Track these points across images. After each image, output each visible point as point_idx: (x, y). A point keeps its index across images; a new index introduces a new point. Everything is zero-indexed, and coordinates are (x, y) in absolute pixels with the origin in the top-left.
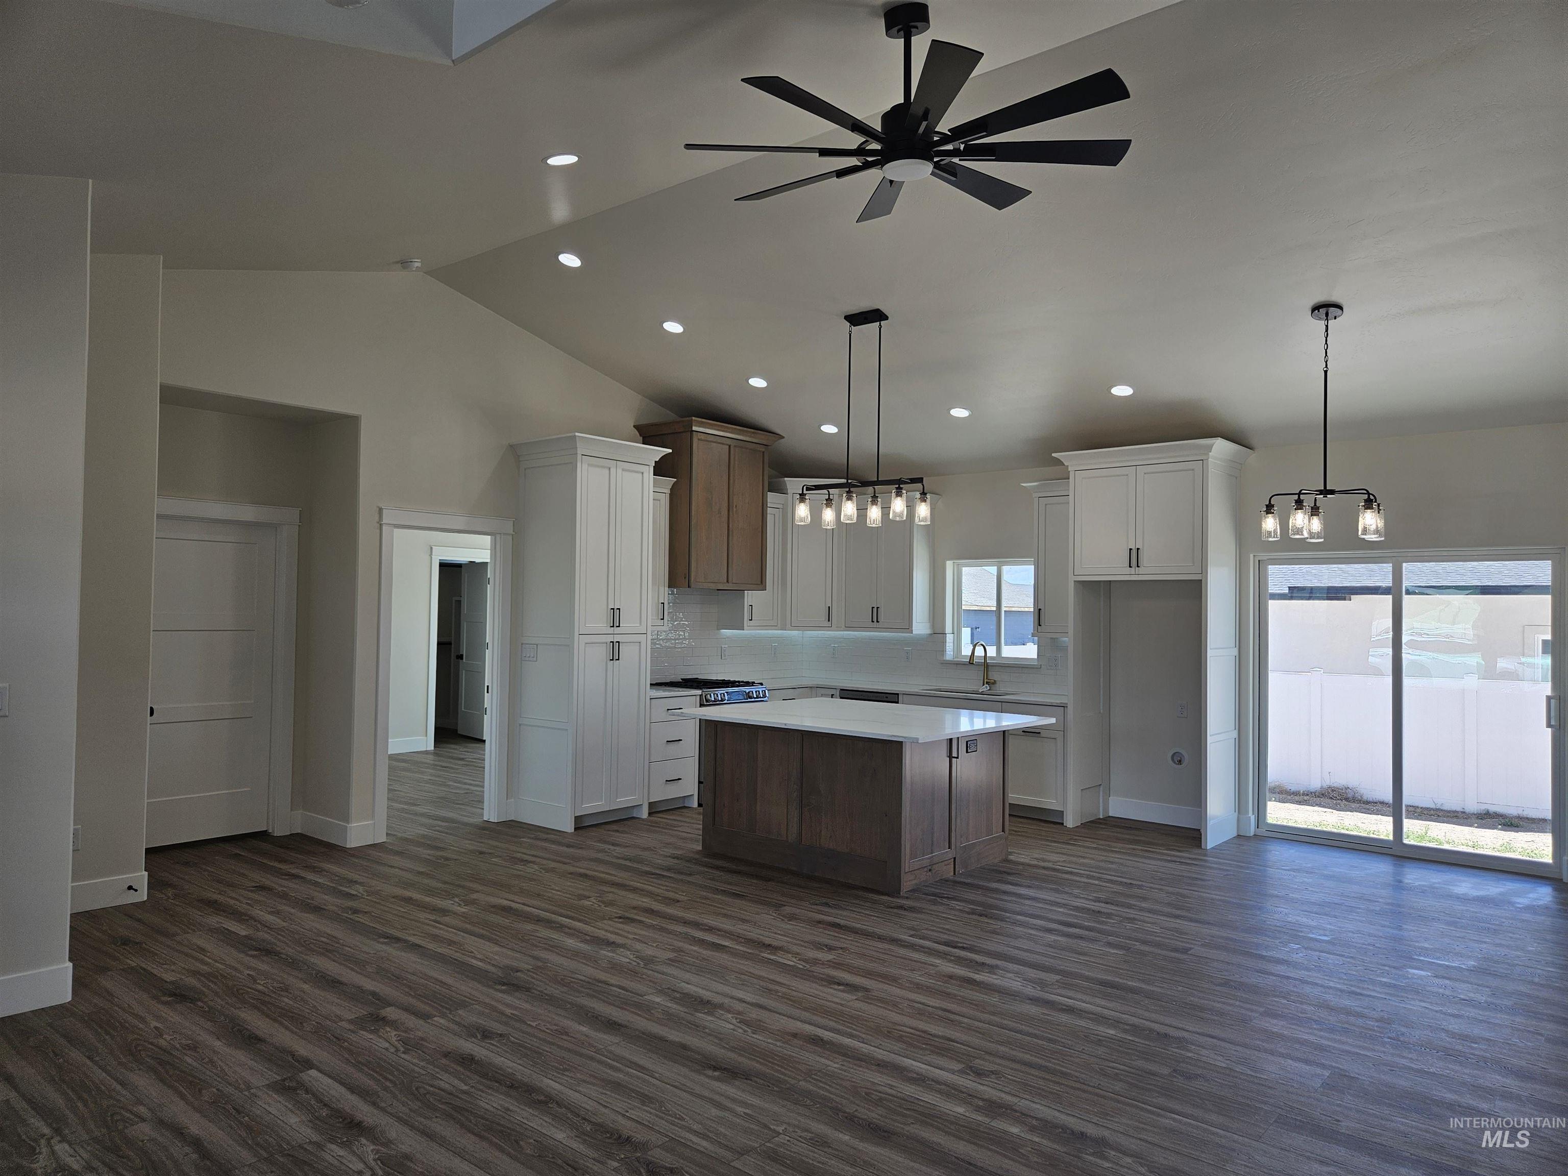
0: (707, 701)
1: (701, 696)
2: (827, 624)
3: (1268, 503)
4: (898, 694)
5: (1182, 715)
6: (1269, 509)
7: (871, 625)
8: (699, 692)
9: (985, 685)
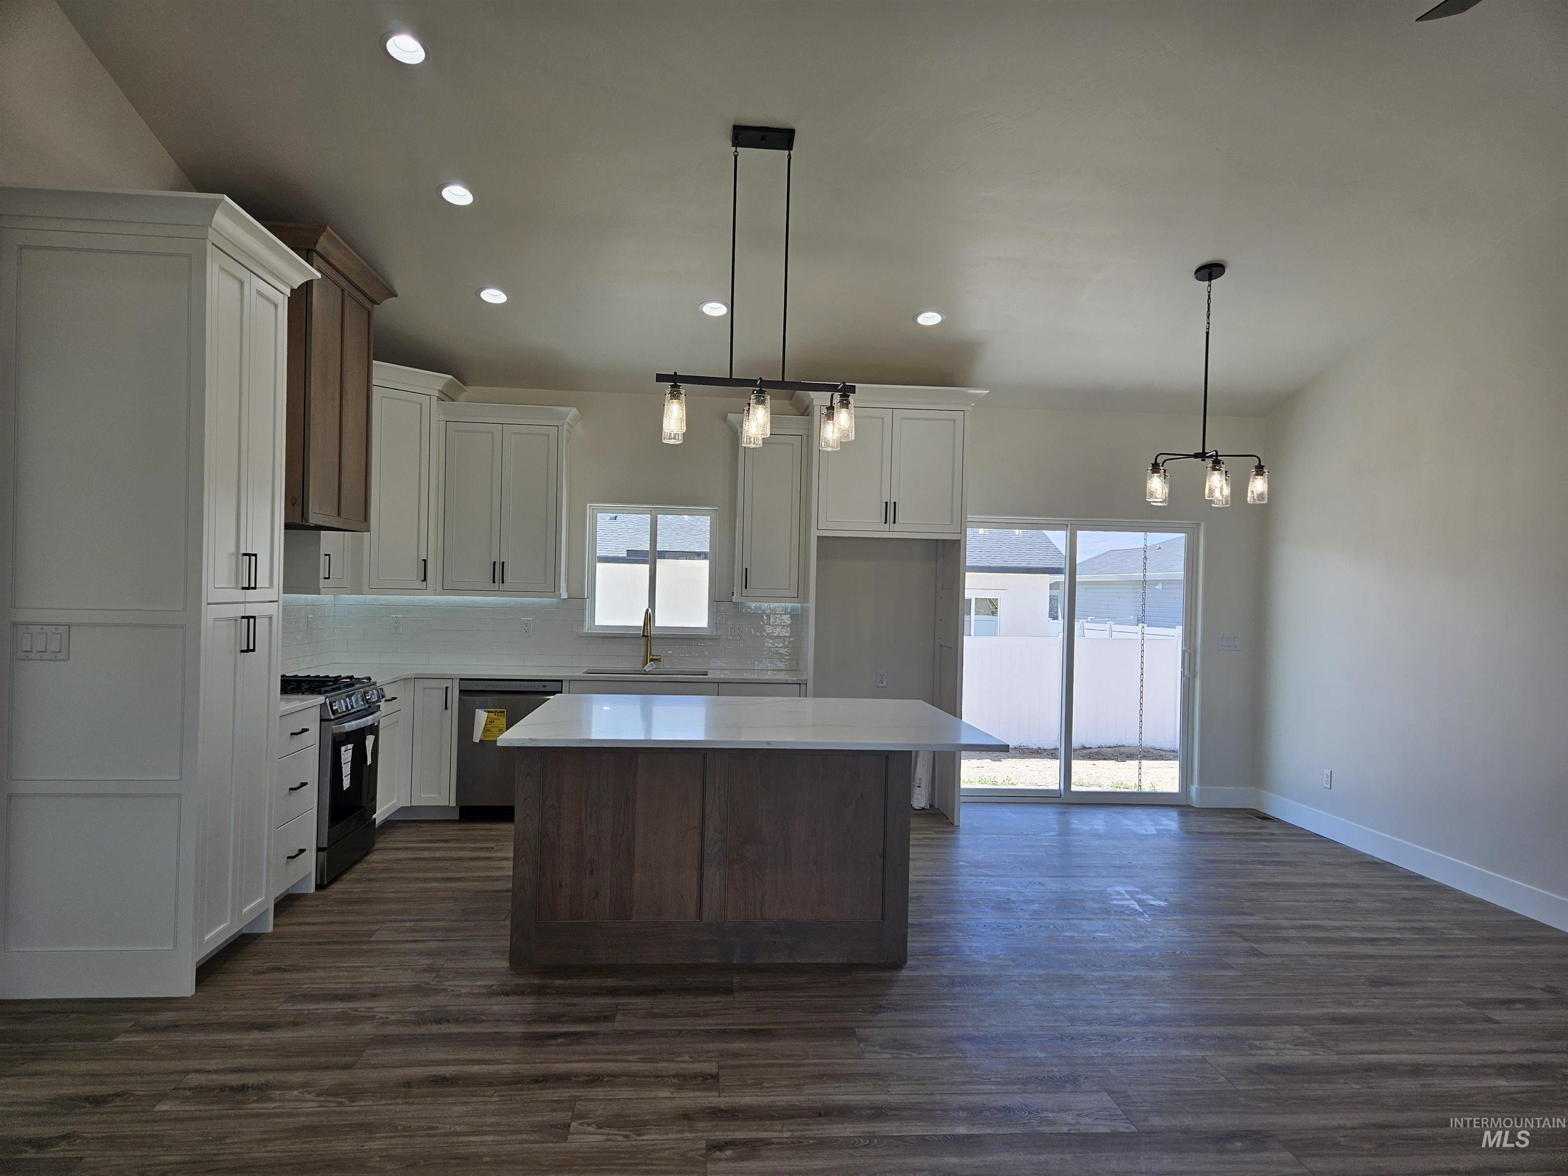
0: (334, 712)
1: (323, 706)
2: (421, 585)
3: (1153, 462)
4: (561, 681)
5: (881, 685)
6: (1156, 468)
7: (491, 586)
8: (321, 699)
9: (649, 664)
